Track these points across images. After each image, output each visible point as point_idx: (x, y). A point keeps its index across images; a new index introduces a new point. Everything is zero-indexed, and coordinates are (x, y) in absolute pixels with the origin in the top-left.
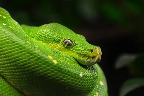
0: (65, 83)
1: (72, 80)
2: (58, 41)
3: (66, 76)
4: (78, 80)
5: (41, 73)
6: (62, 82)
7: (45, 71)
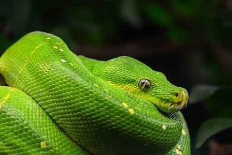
0: (145, 139)
1: (153, 134)
2: (132, 82)
3: (146, 129)
4: (161, 134)
5: (113, 125)
6: (140, 137)
7: (119, 124)
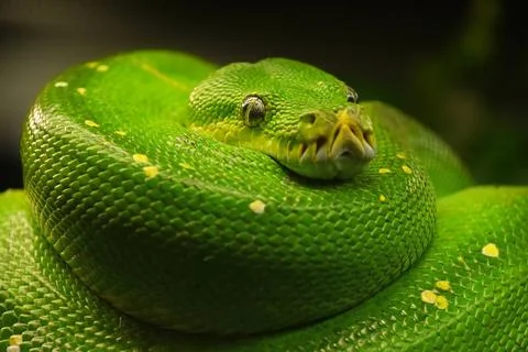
1: (220, 227)
